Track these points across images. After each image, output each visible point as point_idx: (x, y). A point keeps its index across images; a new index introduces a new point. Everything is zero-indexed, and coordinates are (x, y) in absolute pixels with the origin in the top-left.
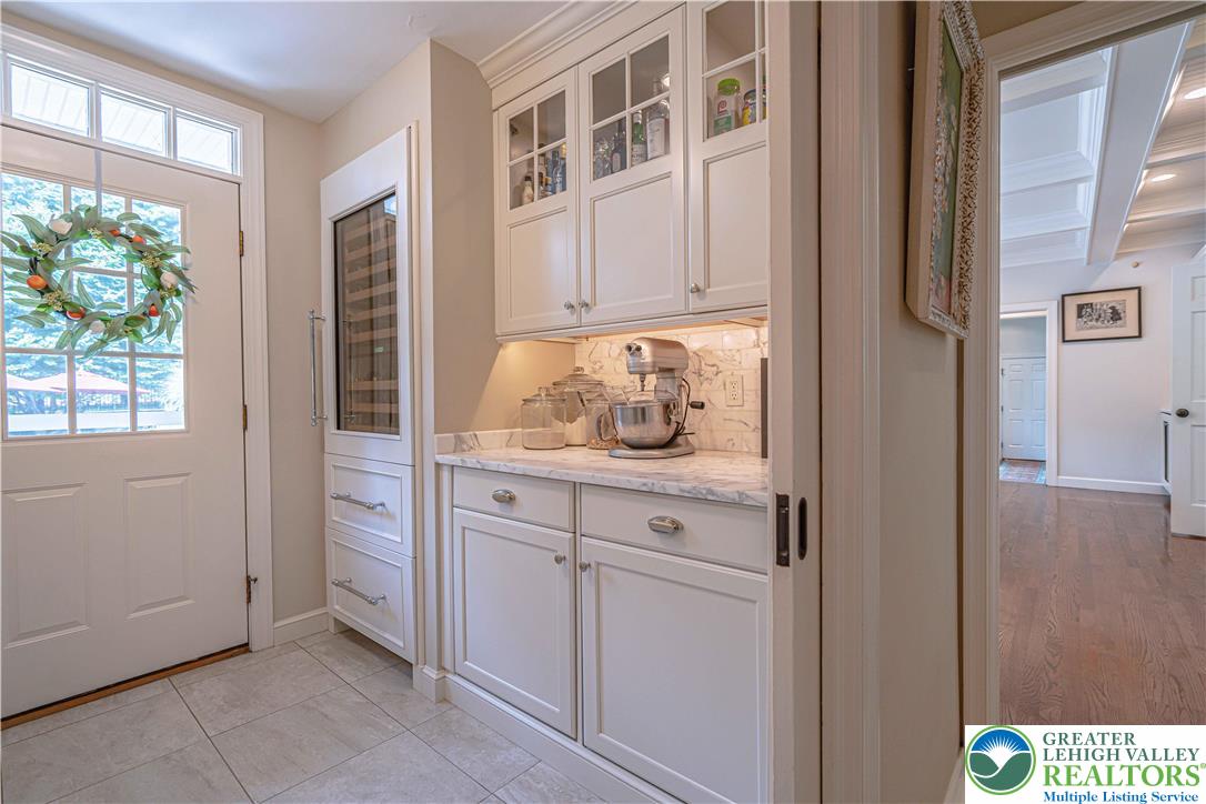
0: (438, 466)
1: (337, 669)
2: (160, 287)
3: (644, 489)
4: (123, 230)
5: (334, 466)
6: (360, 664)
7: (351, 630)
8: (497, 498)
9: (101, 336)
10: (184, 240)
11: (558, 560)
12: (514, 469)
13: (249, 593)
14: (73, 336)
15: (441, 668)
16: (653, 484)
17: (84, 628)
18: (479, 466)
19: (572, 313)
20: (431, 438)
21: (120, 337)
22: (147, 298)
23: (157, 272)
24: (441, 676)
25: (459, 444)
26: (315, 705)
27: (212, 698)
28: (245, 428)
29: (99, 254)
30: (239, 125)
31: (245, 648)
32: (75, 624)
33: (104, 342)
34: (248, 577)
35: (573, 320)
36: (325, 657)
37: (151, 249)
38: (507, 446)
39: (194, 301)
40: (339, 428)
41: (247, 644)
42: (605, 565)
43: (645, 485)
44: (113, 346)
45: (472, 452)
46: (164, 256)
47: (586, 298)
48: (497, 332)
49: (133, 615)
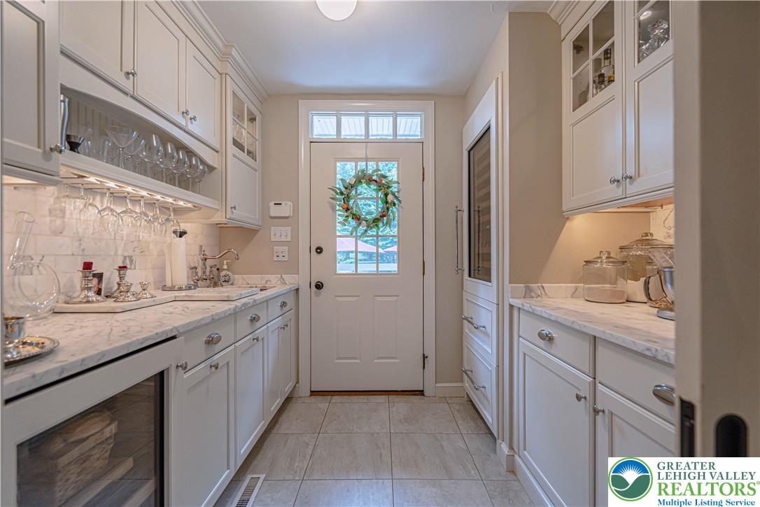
0: (511, 307)
1: (460, 422)
2: (387, 203)
3: (647, 353)
4: (374, 178)
5: (467, 300)
6: (472, 424)
7: (471, 401)
8: (541, 336)
9: (365, 228)
10: (398, 177)
11: (579, 398)
12: (550, 315)
13: (424, 364)
14: (355, 228)
15: (511, 448)
16: (657, 350)
17: (358, 361)
18: (531, 310)
19: (618, 187)
20: (508, 287)
21: (371, 228)
22: (382, 208)
23: (386, 195)
24: (510, 454)
25: (528, 293)
26: (440, 438)
27: (400, 413)
28: (424, 274)
29: (365, 190)
30: (422, 111)
31: (421, 393)
32: (355, 358)
33: (366, 231)
34: (424, 355)
35: (619, 192)
36: (456, 412)
37: (383, 184)
38: (572, 297)
39: (402, 208)
40: (470, 276)
41: (423, 391)
42: (619, 417)
43: (648, 349)
44: (370, 233)
45: (539, 299)
46: (389, 187)
47: (631, 171)
48: (564, 208)
49: (376, 361)
